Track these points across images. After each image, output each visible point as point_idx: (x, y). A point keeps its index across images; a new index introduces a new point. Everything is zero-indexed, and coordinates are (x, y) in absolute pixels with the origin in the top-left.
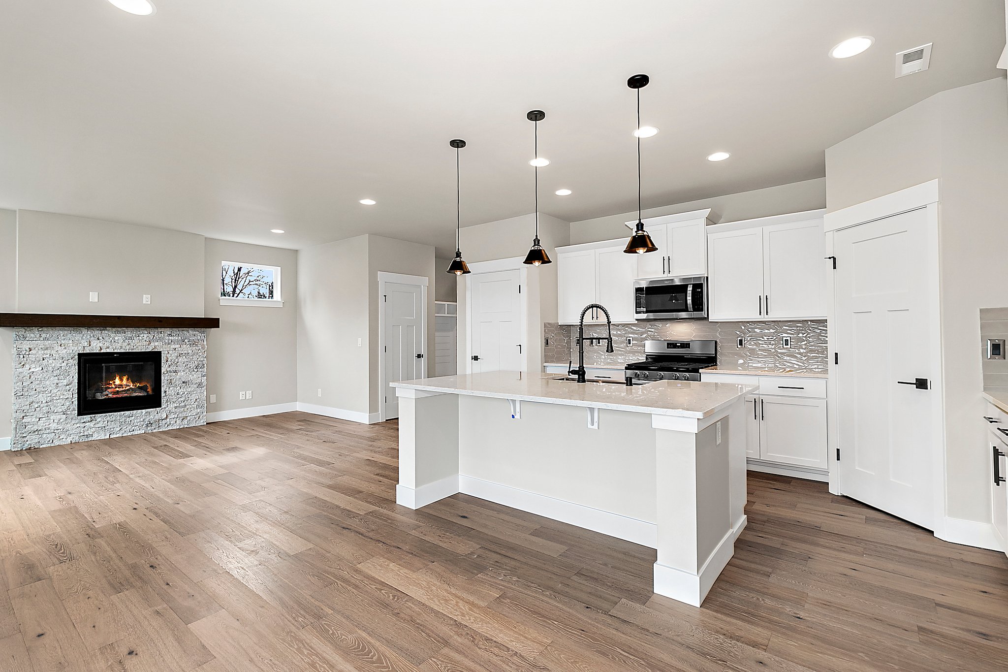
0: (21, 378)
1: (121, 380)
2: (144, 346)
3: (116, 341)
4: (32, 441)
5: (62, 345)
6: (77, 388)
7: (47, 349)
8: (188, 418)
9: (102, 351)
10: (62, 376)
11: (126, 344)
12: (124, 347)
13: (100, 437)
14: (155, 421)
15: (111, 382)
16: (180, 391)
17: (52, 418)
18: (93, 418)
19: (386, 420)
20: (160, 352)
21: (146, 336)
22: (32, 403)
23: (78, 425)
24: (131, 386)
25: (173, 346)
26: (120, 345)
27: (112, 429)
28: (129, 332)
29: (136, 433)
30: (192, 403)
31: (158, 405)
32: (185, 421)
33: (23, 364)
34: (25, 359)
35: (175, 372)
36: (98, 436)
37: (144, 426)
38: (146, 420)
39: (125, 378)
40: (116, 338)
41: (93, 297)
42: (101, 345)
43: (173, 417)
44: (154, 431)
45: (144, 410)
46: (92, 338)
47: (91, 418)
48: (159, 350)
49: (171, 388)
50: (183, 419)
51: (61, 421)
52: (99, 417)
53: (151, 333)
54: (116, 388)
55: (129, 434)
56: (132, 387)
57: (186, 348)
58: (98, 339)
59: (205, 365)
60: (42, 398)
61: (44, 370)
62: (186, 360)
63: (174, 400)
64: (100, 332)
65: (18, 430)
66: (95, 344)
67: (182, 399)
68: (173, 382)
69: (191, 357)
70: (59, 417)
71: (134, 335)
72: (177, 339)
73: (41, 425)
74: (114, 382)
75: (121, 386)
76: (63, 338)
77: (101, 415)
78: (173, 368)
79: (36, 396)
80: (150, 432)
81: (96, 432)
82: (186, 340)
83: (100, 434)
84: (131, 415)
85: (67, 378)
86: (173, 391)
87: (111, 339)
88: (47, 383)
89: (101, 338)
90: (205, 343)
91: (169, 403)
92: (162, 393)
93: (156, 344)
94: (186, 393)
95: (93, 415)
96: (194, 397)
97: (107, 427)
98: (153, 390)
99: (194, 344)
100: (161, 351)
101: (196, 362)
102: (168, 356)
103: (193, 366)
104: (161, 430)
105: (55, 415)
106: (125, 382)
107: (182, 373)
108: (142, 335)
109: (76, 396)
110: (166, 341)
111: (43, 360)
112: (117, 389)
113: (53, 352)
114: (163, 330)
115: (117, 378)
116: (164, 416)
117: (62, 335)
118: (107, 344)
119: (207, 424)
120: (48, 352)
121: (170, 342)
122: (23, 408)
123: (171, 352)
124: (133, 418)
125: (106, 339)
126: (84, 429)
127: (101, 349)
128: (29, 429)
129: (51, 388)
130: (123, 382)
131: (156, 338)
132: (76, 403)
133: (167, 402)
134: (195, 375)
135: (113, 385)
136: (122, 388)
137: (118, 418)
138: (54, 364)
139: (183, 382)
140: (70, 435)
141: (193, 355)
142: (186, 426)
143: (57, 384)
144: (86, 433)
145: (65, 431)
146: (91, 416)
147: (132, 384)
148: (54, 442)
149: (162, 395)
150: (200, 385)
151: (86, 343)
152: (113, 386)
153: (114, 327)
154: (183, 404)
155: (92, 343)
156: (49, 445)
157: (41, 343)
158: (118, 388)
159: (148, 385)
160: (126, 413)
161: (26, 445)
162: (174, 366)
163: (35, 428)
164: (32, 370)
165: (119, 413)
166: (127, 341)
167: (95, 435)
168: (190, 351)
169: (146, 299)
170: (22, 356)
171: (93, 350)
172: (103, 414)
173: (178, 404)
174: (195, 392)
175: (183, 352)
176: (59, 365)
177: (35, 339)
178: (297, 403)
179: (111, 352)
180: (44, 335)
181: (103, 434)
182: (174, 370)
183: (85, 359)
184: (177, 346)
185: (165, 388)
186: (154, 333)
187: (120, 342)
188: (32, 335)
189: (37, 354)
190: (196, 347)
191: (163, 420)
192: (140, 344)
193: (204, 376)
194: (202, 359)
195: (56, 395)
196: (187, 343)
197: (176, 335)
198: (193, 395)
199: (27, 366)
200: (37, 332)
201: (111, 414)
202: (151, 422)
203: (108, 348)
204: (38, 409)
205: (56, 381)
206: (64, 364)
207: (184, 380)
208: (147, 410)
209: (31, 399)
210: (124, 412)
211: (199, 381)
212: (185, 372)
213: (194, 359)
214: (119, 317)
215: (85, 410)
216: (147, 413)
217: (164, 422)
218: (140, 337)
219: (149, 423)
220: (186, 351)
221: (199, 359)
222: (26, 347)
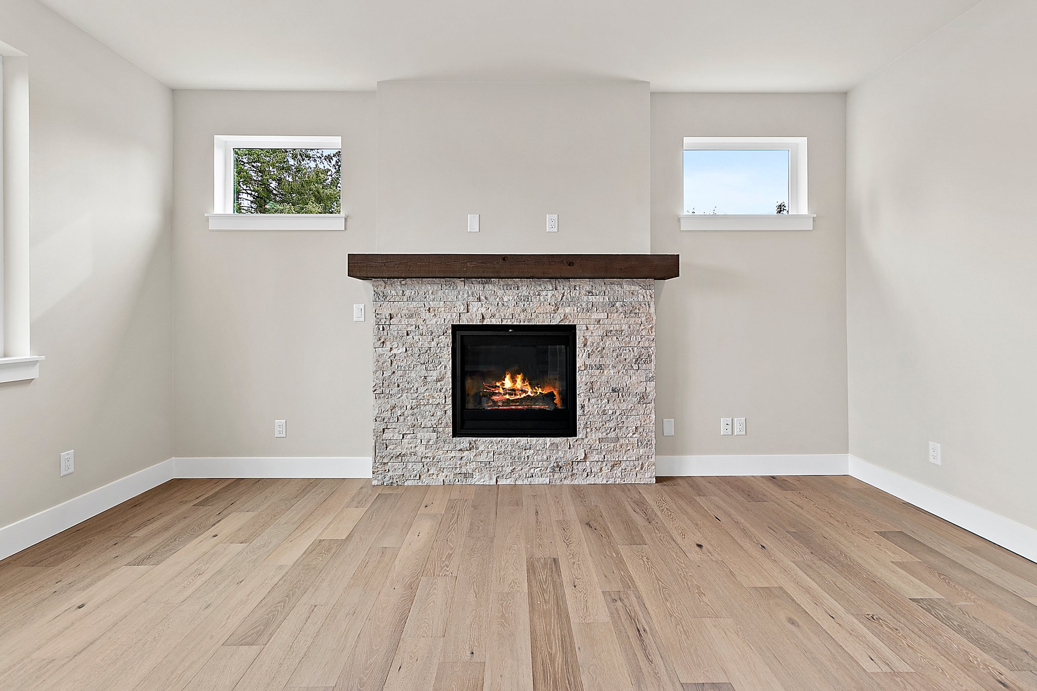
0: (380, 363)
2: (548, 315)
3: (506, 304)
4: (395, 469)
5: (431, 310)
6: (451, 387)
7: (411, 316)
8: (623, 465)
9: (485, 323)
10: (431, 365)
11: (519, 310)
12: (517, 316)
13: (482, 480)
14: (566, 464)
15: (497, 383)
16: (608, 408)
17: (419, 436)
18: (473, 444)
20: (573, 328)
21: (550, 294)
22: (394, 407)
23: (453, 454)
25: (595, 316)
26: (510, 311)
27: (500, 469)
28: (525, 288)
29: (537, 481)
30: (629, 435)
31: (571, 431)
32: (618, 471)
33: (382, 340)
34: (385, 332)
35: (600, 367)
36: (481, 479)
37: (548, 471)
38: (552, 459)
39: (519, 378)
40: (505, 299)
41: (472, 223)
42: (483, 310)
43: (596, 458)
44: (565, 483)
45: (549, 439)
46: (471, 298)
47: (470, 444)
48: (571, 323)
49: (592, 401)
50: (613, 466)
51: (431, 443)
52: (483, 442)
53: (559, 288)
54: (506, 394)
55: (526, 482)
56: (530, 394)
57: (618, 321)
58: (479, 300)
59: (653, 357)
60: (406, 400)
61: (409, 352)
62: (617, 344)
63: (598, 425)
64: (481, 286)
65: (377, 451)
66: (475, 309)
67: (612, 424)
68: (595, 388)
69: (627, 339)
70: (427, 435)
71: (532, 292)
72: (601, 300)
73: (406, 446)
74: (503, 384)
75: (513, 391)
76: (432, 297)
77: (485, 439)
78: (596, 360)
79: (399, 396)
80: (558, 482)
81: (477, 471)
82: (618, 304)
83: (483, 475)
84: (528, 447)
85: (438, 368)
86: (595, 406)
87: (498, 299)
88: (413, 375)
89: (483, 298)
90: (652, 310)
91: (588, 430)
92: (578, 409)
93: (568, 310)
94: (618, 413)
95: (474, 439)
96: (632, 422)
97: (493, 464)
98: (564, 400)
99: (632, 311)
100: (576, 325)
101: (635, 349)
102: (588, 334)
103: (630, 356)
104: (576, 483)
105: (423, 432)
106: (519, 384)
107: (612, 371)
108: (544, 293)
109: (450, 401)
110: (584, 305)
111: (408, 335)
112: (507, 397)
113: (420, 322)
114: (577, 282)
115: (507, 375)
116: (580, 455)
117: (430, 292)
118: (493, 309)
119: (658, 479)
120: (413, 321)
121: (590, 306)
122: (383, 415)
123: (591, 327)
124: (532, 451)
125: (491, 299)
126: (462, 462)
127: (483, 318)
128: (391, 451)
129: (416, 385)
130: (517, 384)
131: (567, 299)
132: (450, 413)
133: (586, 427)
134: (634, 378)
135: (500, 388)
136: (515, 395)
137: (509, 449)
138: (420, 343)
139: (614, 391)
140: (441, 470)
141: (630, 336)
142: (618, 481)
143: (425, 378)
144: (464, 470)
145: (435, 461)
146: (470, 439)
147: (530, 390)
148: (422, 477)
149: (578, 413)
150: (643, 398)
151: (462, 307)
152: (501, 391)
153: (502, 278)
154: (613, 435)
155: (471, 307)
156: (415, 483)
157: (405, 307)
158: (509, 394)
159: (555, 393)
160: (521, 442)
161: (387, 478)
162: (597, 357)
163: (398, 450)
164: (394, 351)
165: (510, 439)
166: (521, 304)
167: (477, 475)
168: (625, 327)
169: (550, 223)
170: (382, 326)
171: (472, 320)
172: (487, 439)
173: (604, 434)
174: (633, 413)
175: (612, 328)
176: (427, 345)
177: (397, 299)
178: (850, 457)
179: (498, 323)
180: (407, 293)
181: (487, 476)
182: (597, 363)
183: (462, 337)
184: (603, 316)
185: (582, 399)
186: (564, 288)
187: (511, 305)
188: (393, 292)
189: (399, 325)
190: (637, 319)
191: (580, 464)
192: (540, 310)
193: (650, 380)
194: (647, 344)
195: (424, 397)
196: (621, 310)
197: (600, 292)
198: (631, 419)
199: (388, 344)
200: (399, 287)
201: (499, 439)
202: (560, 464)
203: (493, 316)
204: (401, 419)
205: (424, 373)
206: (434, 344)
207: (614, 386)
208: (552, 439)
209: (392, 402)
210: (518, 438)
211: (641, 389)
212: (616, 370)
213: (632, 344)
214: (504, 258)
215: (462, 427)
216: (552, 444)
217: (581, 466)
218: (542, 298)
219: (555, 465)
220: (618, 327)
221: (641, 344)
222: (386, 312)
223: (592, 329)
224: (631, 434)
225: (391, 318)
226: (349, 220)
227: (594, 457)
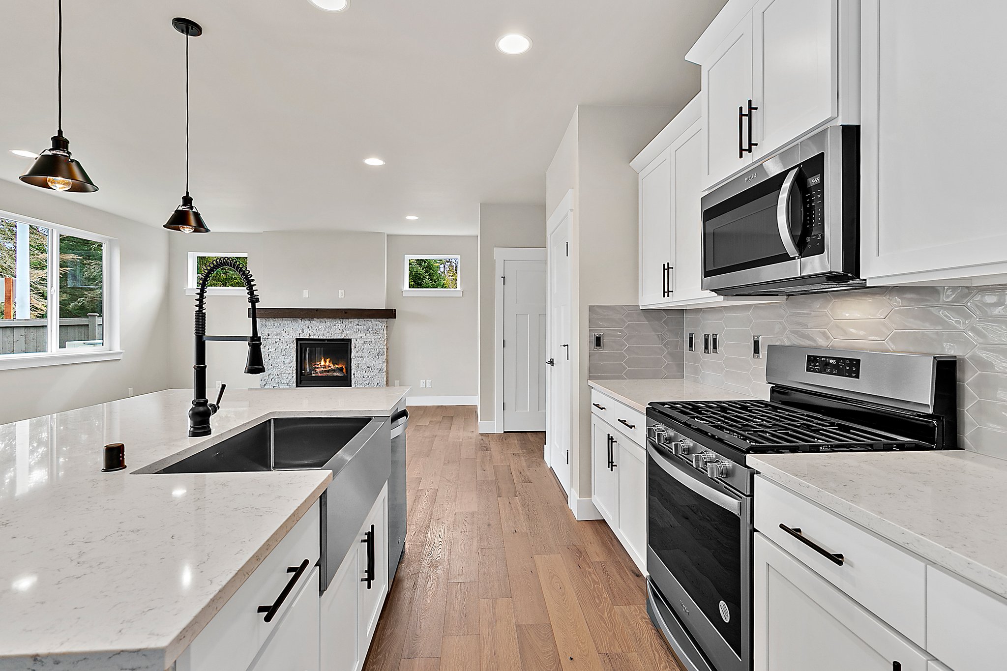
1: (325, 362)
2: (339, 334)
3: (320, 329)
5: (287, 332)
6: (295, 365)
7: (278, 335)
9: (311, 338)
10: (287, 356)
11: (326, 332)
12: (325, 335)
15: (318, 363)
16: (365, 374)
20: (350, 340)
21: (340, 325)
22: (270, 375)
24: (332, 367)
25: (360, 335)
26: (322, 332)
28: (329, 322)
31: (349, 384)
33: (264, 345)
34: (266, 341)
35: (361, 357)
39: (328, 360)
40: (320, 327)
41: (306, 294)
42: (310, 332)
46: (304, 327)
47: (304, 390)
48: (349, 338)
49: (359, 372)
51: (286, 390)
53: (344, 322)
57: (370, 337)
58: (308, 328)
60: (275, 371)
61: (277, 351)
62: (370, 347)
63: (361, 382)
64: (309, 321)
66: (306, 332)
67: (367, 382)
68: (360, 366)
70: (285, 387)
71: (332, 324)
72: (363, 328)
74: (320, 363)
75: (325, 366)
76: (287, 326)
78: (360, 354)
82: (370, 330)
85: (290, 357)
86: (360, 374)
87: (316, 327)
88: (278, 360)
89: (310, 327)
90: (385, 332)
91: (357, 384)
93: (348, 332)
94: (370, 377)
96: (376, 381)
98: (346, 371)
99: (376, 333)
101: (377, 349)
102: (357, 343)
103: (376, 353)
106: (327, 364)
107: (367, 359)
108: (337, 325)
109: (295, 371)
110: (355, 330)
111: (276, 343)
112: (322, 369)
113: (281, 337)
114: (352, 320)
115: (323, 360)
117: (286, 324)
118: (314, 332)
120: (278, 337)
121: (358, 330)
123: (358, 340)
125: (314, 327)
127: (310, 335)
129: (280, 365)
131: (347, 327)
132: (295, 377)
133: (355, 382)
134: (377, 362)
136: (326, 368)
138: (282, 346)
139: (368, 367)
141: (375, 344)
143: (284, 362)
146: (305, 388)
149: (352, 376)
150: (381, 370)
152: (320, 366)
153: (318, 318)
155: (304, 331)
157: (275, 330)
158: (324, 368)
159: (342, 368)
162: (360, 352)
166: (327, 329)
168: (373, 340)
169: (341, 293)
170: (265, 339)
171: (305, 337)
175: (367, 340)
176: (285, 347)
177: (271, 327)
179: (317, 338)
180: (276, 324)
183: (301, 344)
184: (363, 334)
185: (354, 371)
186: (346, 322)
187: (323, 330)
188: (269, 324)
189: (272, 338)
190: (378, 336)
192: (336, 332)
193: (383, 363)
194: (382, 347)
195: (283, 370)
196: (371, 332)
197: (362, 324)
198: (375, 380)
199: (267, 347)
200: (272, 322)
203: (314, 335)
204: (273, 380)
205: (283, 360)
206: (288, 347)
207: (368, 365)
208: (340, 387)
211: (380, 366)
212: (369, 358)
213: (376, 347)
214: (317, 310)
215: (300, 384)
218: (336, 327)
220: (370, 340)
221: (380, 347)
222: (266, 333)
225: (268, 335)
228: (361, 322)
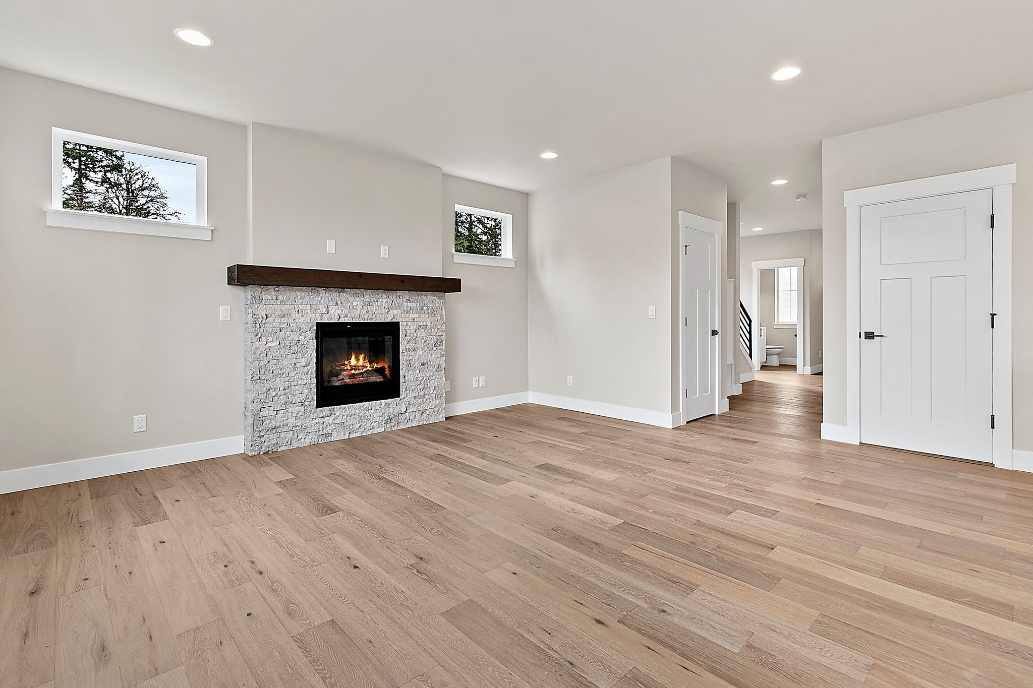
0: (257, 355)
1: (358, 360)
2: (383, 315)
3: (355, 307)
4: (269, 441)
5: (300, 311)
6: (315, 370)
7: (284, 316)
8: (427, 412)
9: (340, 321)
10: (300, 354)
11: (363, 312)
12: (363, 316)
13: (339, 437)
14: (395, 416)
15: (346, 363)
16: (419, 376)
17: (290, 410)
18: (332, 411)
19: (687, 422)
20: (398, 324)
21: (384, 300)
22: (269, 390)
23: (317, 421)
24: (368, 368)
25: (412, 316)
26: (358, 312)
27: (352, 427)
28: (368, 296)
29: (376, 431)
30: (431, 393)
31: (396, 394)
32: (425, 416)
33: (259, 336)
34: (261, 330)
35: (414, 350)
36: (338, 436)
37: (383, 423)
38: (385, 414)
39: (361, 357)
40: (355, 304)
41: (331, 247)
42: (339, 311)
44: (394, 429)
45: (383, 401)
46: (331, 303)
47: (330, 411)
48: (397, 321)
49: (410, 372)
50: (422, 414)
51: (299, 415)
52: (338, 410)
53: (390, 297)
54: (351, 370)
55: (369, 433)
57: (425, 320)
58: (337, 304)
59: (444, 342)
60: (280, 383)
61: (282, 345)
62: (425, 334)
63: (413, 388)
64: (338, 294)
65: (255, 427)
66: (333, 311)
67: (421, 387)
68: (411, 364)
69: (430, 331)
70: (297, 409)
71: (373, 299)
72: (415, 306)
73: (279, 420)
74: (350, 362)
75: (355, 368)
76: (300, 301)
77: (340, 406)
78: (412, 345)
79: (274, 380)
80: (389, 430)
81: (335, 431)
82: (424, 308)
83: (339, 433)
84: (370, 408)
85: (305, 356)
86: (412, 376)
87: (349, 304)
88: (285, 362)
89: (339, 302)
90: (444, 312)
91: (408, 392)
92: (401, 378)
93: (395, 312)
94: (424, 379)
95: (332, 407)
96: (433, 384)
97: (346, 424)
98: (391, 374)
99: (432, 313)
100: (399, 322)
101: (434, 337)
102: (407, 328)
103: (431, 342)
104: (400, 428)
105: (293, 407)
106: (361, 362)
107: (421, 352)
108: (381, 300)
109: (314, 380)
110: (405, 308)
111: (280, 331)
112: (354, 372)
113: (291, 321)
114: (401, 293)
115: (353, 357)
116: (403, 409)
117: (299, 297)
118: (346, 311)
119: (447, 419)
120: (285, 320)
121: (409, 309)
122: (260, 397)
123: (409, 324)
124: (373, 411)
125: (345, 303)
126: (324, 426)
127: (339, 317)
128: (267, 426)
129: (288, 370)
130: (360, 362)
131: (395, 304)
132: (314, 390)
133: (406, 390)
134: (433, 356)
135: (348, 366)
136: (359, 370)
137: (357, 411)
138: (291, 337)
139: (422, 365)
140: (308, 434)
141: (431, 329)
142: (425, 422)
143: (295, 364)
144: (325, 432)
145: (303, 428)
146: (330, 407)
147: (369, 366)
148: (292, 442)
149: (401, 381)
150: (439, 368)
151: (324, 310)
152: (349, 368)
153: (352, 289)
154: (422, 393)
155: (330, 309)
156: (287, 448)
157: (279, 308)
159: (386, 367)
160: (365, 405)
161: (264, 448)
162: (413, 343)
163: (273, 424)
164: (269, 345)
165: (358, 404)
166: (365, 307)
167: (335, 434)
168: (429, 323)
169: (384, 251)
170: (259, 326)
171: (331, 319)
172: (342, 406)
173: (417, 393)
174: (433, 378)
175: (421, 324)
176: (296, 339)
177: (272, 302)
178: (529, 392)
179: (350, 321)
180: (280, 298)
181: (342, 433)
182: (413, 347)
183: (322, 331)
184: (416, 316)
185: (404, 372)
186: (393, 296)
187: (359, 308)
188: (268, 296)
189: (275, 322)
190: (435, 318)
191: (403, 415)
192: (378, 312)
193: (442, 356)
194: (441, 334)
195: (294, 379)
196: (426, 312)
197: (414, 301)
198: (432, 382)
199: (263, 338)
200: (273, 293)
201: (350, 405)
202: (391, 417)
203: (346, 316)
204: (276, 398)
205: (294, 360)
206: (302, 338)
207: (423, 362)
208: (386, 400)
209: (267, 385)
210: (363, 403)
211: (437, 362)
212: (423, 351)
213: (432, 334)
214: (360, 274)
215: (323, 400)
216: (386, 404)
217: (403, 417)
218: (379, 303)
219: (388, 418)
220: (424, 323)
221: (437, 334)
222: (262, 313)
223: (410, 324)
224: (432, 392)
225: (266, 318)
226: (214, 232)
227: (411, 409)
228: (413, 296)
